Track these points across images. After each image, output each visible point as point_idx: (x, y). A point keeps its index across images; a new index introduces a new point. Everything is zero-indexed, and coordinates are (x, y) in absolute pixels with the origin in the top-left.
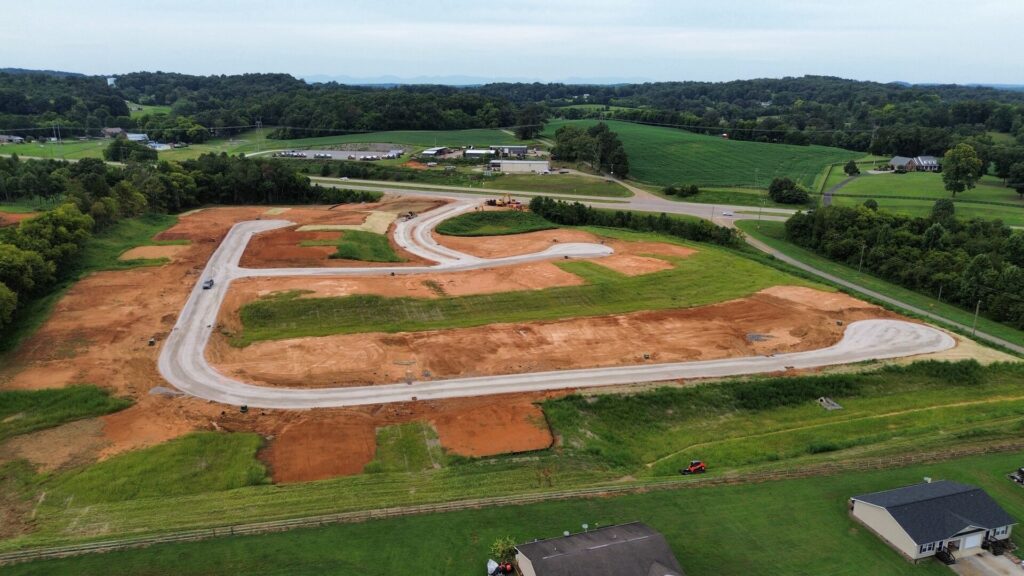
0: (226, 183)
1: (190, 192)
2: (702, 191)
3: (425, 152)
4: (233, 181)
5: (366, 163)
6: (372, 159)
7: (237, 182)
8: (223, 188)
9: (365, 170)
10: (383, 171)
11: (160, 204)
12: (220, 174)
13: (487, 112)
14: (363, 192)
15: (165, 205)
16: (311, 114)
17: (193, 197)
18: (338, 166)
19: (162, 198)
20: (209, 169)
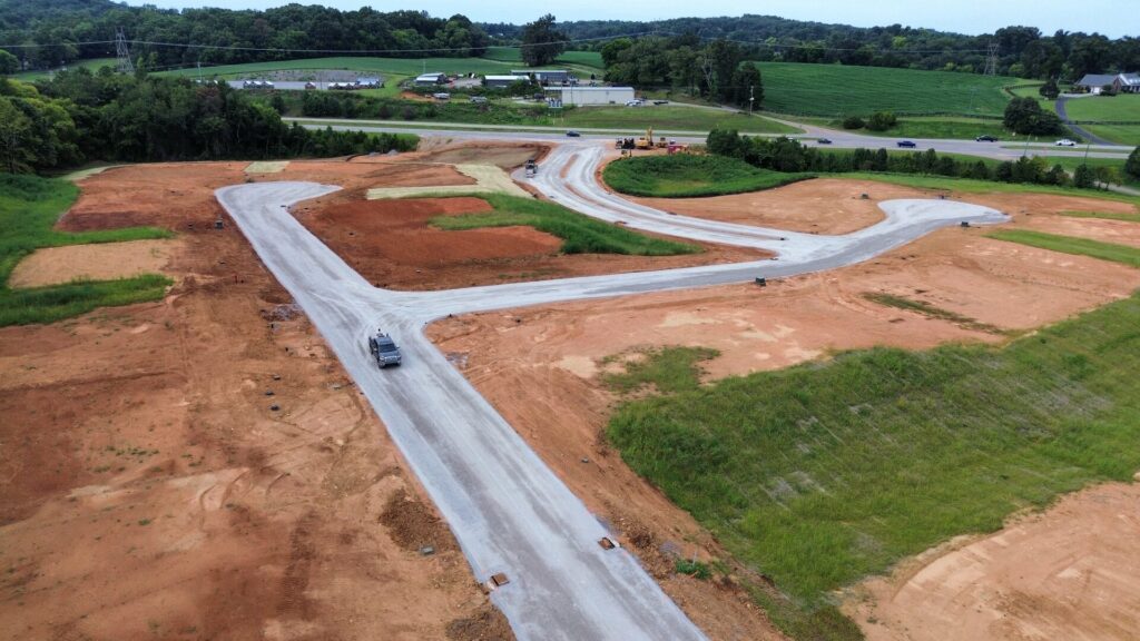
0: (129, 120)
1: (65, 136)
2: (900, 122)
3: (419, 79)
4: (145, 116)
5: (346, 94)
6: (349, 88)
7: (151, 118)
8: (124, 129)
9: (349, 103)
10: (381, 103)
11: (22, 157)
12: (114, 104)
13: (452, 33)
14: (385, 135)
15: (31, 157)
16: (188, 33)
17: (73, 146)
18: (299, 98)
19: (25, 143)
20: (85, 95)
